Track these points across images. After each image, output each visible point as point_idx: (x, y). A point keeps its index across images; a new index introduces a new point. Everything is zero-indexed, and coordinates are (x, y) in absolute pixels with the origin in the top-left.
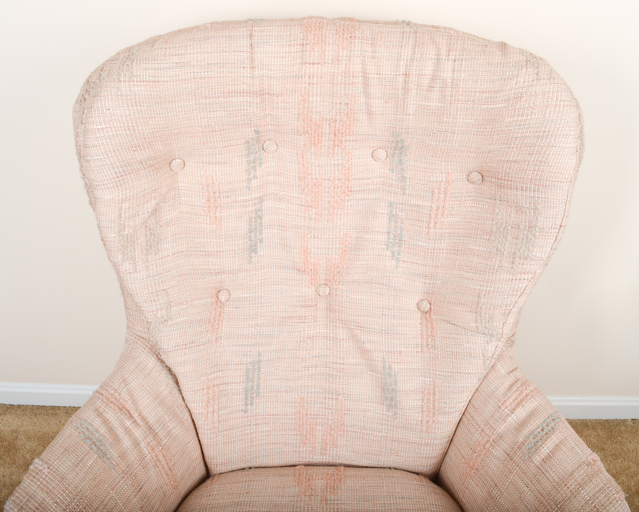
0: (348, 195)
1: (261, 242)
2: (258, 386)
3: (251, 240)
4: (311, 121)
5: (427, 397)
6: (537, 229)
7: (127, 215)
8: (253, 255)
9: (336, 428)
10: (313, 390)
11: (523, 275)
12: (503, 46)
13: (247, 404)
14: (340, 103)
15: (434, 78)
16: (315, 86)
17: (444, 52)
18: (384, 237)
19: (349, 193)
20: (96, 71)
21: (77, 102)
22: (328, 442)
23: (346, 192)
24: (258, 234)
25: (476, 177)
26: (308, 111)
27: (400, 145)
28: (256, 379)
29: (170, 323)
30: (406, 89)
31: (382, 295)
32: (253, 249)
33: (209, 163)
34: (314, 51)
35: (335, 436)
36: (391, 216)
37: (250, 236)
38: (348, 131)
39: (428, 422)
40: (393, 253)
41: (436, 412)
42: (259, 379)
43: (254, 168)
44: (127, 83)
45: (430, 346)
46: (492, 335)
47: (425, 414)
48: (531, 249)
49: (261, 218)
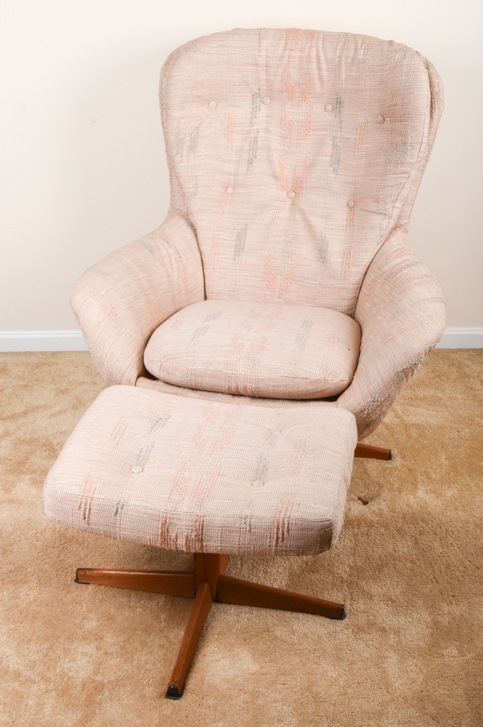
0: (309, 132)
1: (255, 158)
2: (244, 245)
3: (249, 155)
4: (289, 84)
5: (346, 256)
6: (408, 144)
7: (183, 126)
8: (250, 165)
9: (289, 278)
10: (277, 251)
11: (403, 175)
12: (391, 43)
13: (236, 255)
14: (305, 73)
15: (354, 59)
16: (291, 63)
17: (359, 45)
18: (329, 159)
19: (310, 131)
20: (176, 50)
21: (164, 65)
22: (284, 289)
23: (308, 130)
24: (254, 152)
25: (380, 118)
26: (287, 78)
27: (339, 100)
28: (243, 239)
29: (197, 196)
30: (339, 65)
31: (326, 196)
32: (250, 162)
33: (230, 106)
34: (292, 43)
35: (288, 284)
36: (335, 146)
37: (249, 153)
38: (310, 91)
39: (345, 272)
40: (334, 169)
41: (351, 266)
42: (245, 240)
43: (255, 112)
44: (193, 53)
45: (351, 226)
46: (385, 214)
47: (344, 266)
48: (406, 157)
49: (257, 142)
